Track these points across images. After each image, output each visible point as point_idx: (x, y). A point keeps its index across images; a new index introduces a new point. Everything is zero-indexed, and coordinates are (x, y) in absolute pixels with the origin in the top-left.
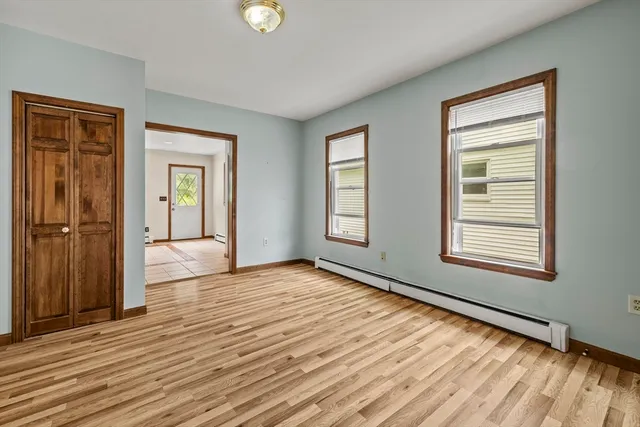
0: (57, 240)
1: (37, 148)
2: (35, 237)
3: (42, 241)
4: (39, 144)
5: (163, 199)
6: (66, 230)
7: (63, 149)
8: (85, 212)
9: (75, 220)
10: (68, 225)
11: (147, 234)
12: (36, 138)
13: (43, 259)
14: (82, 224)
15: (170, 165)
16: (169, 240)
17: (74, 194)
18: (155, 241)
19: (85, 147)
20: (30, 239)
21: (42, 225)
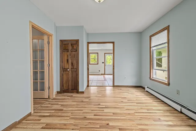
0: (67, 72)
1: (64, 52)
2: (64, 71)
3: (65, 72)
4: (64, 51)
5: (103, 63)
6: (68, 70)
7: (68, 51)
8: (72, 66)
9: (70, 68)
10: (68, 69)
11: (99, 72)
12: (64, 49)
13: (65, 76)
14: (71, 69)
15: (105, 53)
16: (105, 74)
17: (70, 61)
18: (101, 74)
19: (72, 50)
20: (63, 71)
21: (65, 68)
